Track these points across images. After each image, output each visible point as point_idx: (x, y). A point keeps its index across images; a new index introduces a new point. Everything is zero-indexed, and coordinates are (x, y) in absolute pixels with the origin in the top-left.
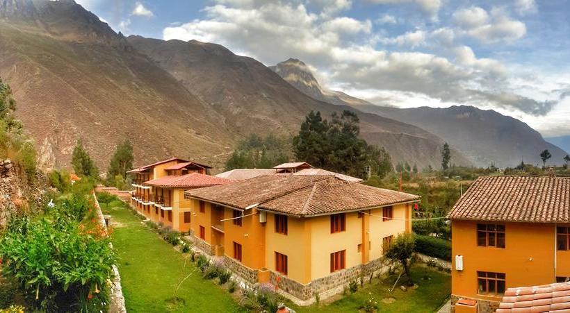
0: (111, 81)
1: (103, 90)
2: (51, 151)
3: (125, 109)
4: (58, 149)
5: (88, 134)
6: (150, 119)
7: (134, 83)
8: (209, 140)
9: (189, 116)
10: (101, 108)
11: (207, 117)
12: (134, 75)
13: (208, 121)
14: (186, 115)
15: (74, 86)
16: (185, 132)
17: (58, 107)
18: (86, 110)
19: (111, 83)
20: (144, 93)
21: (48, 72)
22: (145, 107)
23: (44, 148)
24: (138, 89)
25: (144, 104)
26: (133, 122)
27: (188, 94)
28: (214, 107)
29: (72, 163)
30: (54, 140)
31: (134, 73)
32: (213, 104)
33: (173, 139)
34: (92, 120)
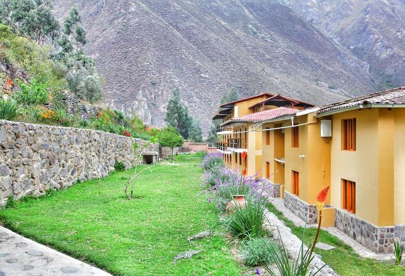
0: (223, 23)
1: (212, 35)
2: (146, 107)
3: (238, 58)
4: (154, 105)
5: (192, 88)
6: (269, 70)
7: (250, 26)
8: (346, 95)
9: (320, 66)
10: (210, 57)
11: (344, 66)
12: (251, 16)
13: (346, 70)
14: (316, 63)
15: (177, 28)
16: (314, 85)
17: (157, 53)
18: (191, 58)
19: (223, 26)
20: (263, 38)
21: (147, 9)
22: (264, 55)
23: (137, 103)
24: (255, 33)
25: (262, 51)
26: (248, 74)
27: (319, 37)
28: (355, 52)
29: (166, 120)
30: (151, 94)
31: (251, 13)
32: (352, 47)
33: (298, 94)
34: (198, 71)
